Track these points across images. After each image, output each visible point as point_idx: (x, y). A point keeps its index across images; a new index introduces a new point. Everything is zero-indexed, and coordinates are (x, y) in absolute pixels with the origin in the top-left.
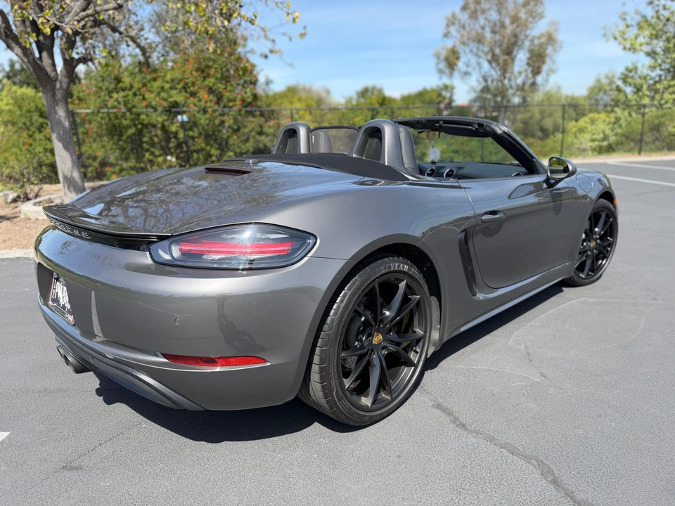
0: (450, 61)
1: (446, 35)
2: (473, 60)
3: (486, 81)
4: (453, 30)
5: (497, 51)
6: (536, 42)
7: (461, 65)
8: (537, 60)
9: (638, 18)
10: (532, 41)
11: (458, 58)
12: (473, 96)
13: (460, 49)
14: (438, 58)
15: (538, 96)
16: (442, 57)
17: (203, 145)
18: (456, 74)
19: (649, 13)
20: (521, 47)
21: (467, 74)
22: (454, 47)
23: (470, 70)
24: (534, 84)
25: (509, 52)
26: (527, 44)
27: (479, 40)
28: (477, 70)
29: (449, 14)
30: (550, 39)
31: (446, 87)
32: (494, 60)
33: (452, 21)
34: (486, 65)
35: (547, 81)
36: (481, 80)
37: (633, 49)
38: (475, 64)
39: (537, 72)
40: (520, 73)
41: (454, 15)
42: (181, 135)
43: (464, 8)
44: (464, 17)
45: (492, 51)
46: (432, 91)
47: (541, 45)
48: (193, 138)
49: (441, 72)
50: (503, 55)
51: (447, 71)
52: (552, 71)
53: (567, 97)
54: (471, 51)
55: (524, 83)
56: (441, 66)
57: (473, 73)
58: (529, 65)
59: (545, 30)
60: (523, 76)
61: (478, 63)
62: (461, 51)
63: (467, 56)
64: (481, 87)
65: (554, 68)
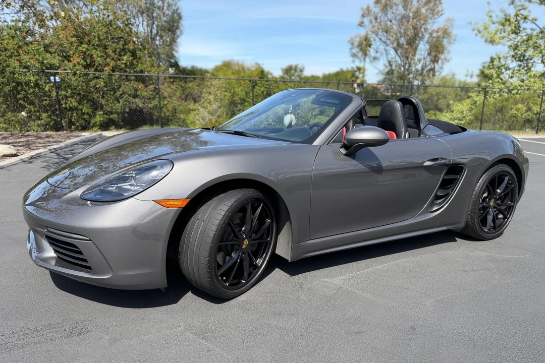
0: (363, 47)
1: (361, 24)
2: (382, 47)
3: (391, 65)
4: (366, 20)
5: (402, 40)
6: (435, 35)
7: (372, 52)
8: (437, 50)
9: (501, 17)
10: (431, 34)
11: (370, 46)
12: (381, 77)
13: (372, 37)
14: (352, 44)
15: (436, 81)
16: (356, 44)
18: (367, 60)
20: (421, 39)
21: (375, 58)
22: (367, 35)
23: (378, 55)
24: (433, 70)
25: (412, 42)
26: (427, 36)
27: (388, 31)
28: (385, 56)
29: (365, 7)
30: (446, 33)
31: (359, 69)
32: (399, 47)
33: (367, 13)
34: (392, 52)
35: (442, 68)
36: (387, 64)
38: (383, 51)
39: (435, 60)
40: (419, 60)
41: (368, 8)
43: (377, 2)
44: (376, 10)
45: (397, 40)
46: (348, 71)
47: (438, 37)
49: (354, 55)
50: (406, 44)
51: (360, 54)
53: (460, 82)
54: (380, 39)
55: (423, 69)
56: (355, 50)
57: (381, 58)
58: (429, 54)
59: (442, 26)
60: (422, 63)
61: (386, 50)
62: (372, 39)
63: (376, 44)
64: (386, 70)
65: (448, 58)
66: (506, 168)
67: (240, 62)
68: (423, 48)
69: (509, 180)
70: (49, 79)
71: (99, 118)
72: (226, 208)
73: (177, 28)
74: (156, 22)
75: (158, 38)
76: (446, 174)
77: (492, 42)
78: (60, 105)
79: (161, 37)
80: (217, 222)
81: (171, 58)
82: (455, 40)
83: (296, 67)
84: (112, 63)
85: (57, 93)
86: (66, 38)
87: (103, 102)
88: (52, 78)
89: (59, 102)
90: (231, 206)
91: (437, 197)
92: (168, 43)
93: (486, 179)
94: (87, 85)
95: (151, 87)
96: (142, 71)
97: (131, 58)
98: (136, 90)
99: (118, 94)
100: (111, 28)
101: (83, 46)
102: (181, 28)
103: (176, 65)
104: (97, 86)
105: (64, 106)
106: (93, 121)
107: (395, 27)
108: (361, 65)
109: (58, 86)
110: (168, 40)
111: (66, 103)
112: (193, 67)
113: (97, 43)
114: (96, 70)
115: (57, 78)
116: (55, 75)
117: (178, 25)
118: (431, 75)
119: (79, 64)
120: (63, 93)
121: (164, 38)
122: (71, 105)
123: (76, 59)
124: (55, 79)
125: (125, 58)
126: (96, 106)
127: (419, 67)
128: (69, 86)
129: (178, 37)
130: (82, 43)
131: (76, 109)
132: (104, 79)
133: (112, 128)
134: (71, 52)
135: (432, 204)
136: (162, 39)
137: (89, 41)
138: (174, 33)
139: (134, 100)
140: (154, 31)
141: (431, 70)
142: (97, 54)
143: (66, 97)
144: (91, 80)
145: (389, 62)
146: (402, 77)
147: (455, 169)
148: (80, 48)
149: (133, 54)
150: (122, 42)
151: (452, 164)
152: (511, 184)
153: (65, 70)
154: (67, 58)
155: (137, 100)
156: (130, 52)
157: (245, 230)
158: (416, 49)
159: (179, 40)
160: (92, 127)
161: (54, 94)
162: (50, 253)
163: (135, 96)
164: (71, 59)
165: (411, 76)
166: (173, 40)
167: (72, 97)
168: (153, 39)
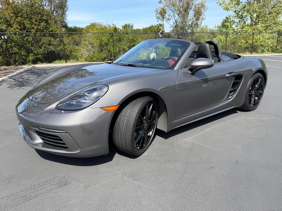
0: (162, 14)
1: (160, 2)
2: (172, 13)
3: (176, 23)
5: (181, 9)
6: (197, 6)
7: (167, 15)
8: (198, 14)
10: (195, 6)
11: (165, 13)
12: (172, 29)
13: (166, 8)
14: (157, 12)
15: (199, 30)
16: (159, 12)
18: (165, 20)
20: (190, 9)
21: (169, 19)
22: (164, 7)
23: (170, 17)
24: (197, 24)
25: (186, 10)
26: (193, 7)
30: (203, 5)
31: (161, 25)
32: (180, 14)
34: (177, 16)
35: (201, 23)
36: (175, 22)
38: (172, 15)
39: (198, 19)
45: (179, 10)
46: (155, 26)
47: (199, 8)
49: (158, 18)
50: (183, 12)
51: (161, 17)
53: (210, 30)
54: (170, 9)
55: (192, 24)
56: (158, 15)
57: (172, 19)
58: (195, 16)
59: (200, 2)
60: (191, 21)
61: (173, 15)
62: (166, 9)
63: (168, 12)
64: (174, 25)
65: (204, 18)
66: (259, 74)
67: (100, 24)
68: (191, 13)
69: (261, 80)
70: (1, 37)
71: (31, 57)
72: (138, 108)
73: (65, 6)
74: (53, 4)
75: (55, 12)
76: (234, 80)
77: (227, 9)
78: (9, 51)
79: (57, 12)
80: (134, 117)
81: (63, 23)
82: (207, 9)
83: (129, 25)
84: (36, 27)
85: (6, 45)
86: (8, 14)
87: (33, 48)
88: (2, 37)
89: (8, 49)
90: (141, 107)
91: (231, 92)
92: (61, 15)
93: (252, 81)
94: (23, 39)
95: (58, 39)
96: (52, 31)
97: (46, 24)
98: (50, 41)
99: (40, 43)
100: (33, 8)
101: (18, 18)
102: (67, 6)
103: (66, 26)
104: (29, 40)
105: (11, 52)
106: (28, 59)
107: (177, 3)
108: (161, 23)
109: (6, 41)
110: (60, 13)
111: (12, 51)
112: (75, 27)
113: (26, 16)
114: (27, 31)
115: (5, 37)
116: (4, 35)
117: (65, 5)
118: (196, 27)
119: (17, 28)
120: (10, 45)
121: (59, 12)
122: (15, 51)
123: (15, 26)
124: (4, 37)
125: (42, 24)
126: (29, 51)
127: (190, 23)
128: (13, 41)
129: (66, 11)
130: (17, 17)
131: (17, 53)
132: (32, 36)
133: (39, 63)
134: (12, 22)
135: (228, 96)
136: (57, 13)
137: (21, 15)
138: (63, 9)
139: (49, 47)
140: (53, 9)
141: (196, 24)
142: (26, 22)
143: (12, 47)
144: (25, 37)
145: (176, 21)
146: (182, 28)
147: (238, 77)
148: (17, 20)
149: (47, 21)
150: (40, 16)
151: (238, 75)
152: (262, 82)
153: (9, 32)
154: (10, 25)
155: (51, 47)
156: (45, 20)
157: (145, 118)
158: (188, 14)
159: (67, 13)
160: (28, 62)
161: (4, 46)
162: (39, 140)
163: (50, 45)
164: (12, 26)
165: (187, 28)
166: (64, 13)
167: (15, 47)
168: (52, 13)
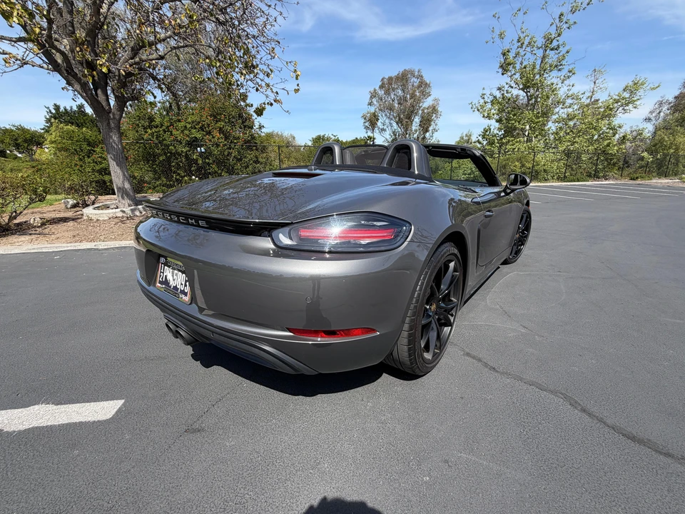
0: (372, 122)
1: (370, 104)
2: (387, 121)
4: (374, 100)
5: (402, 116)
6: (426, 111)
7: (379, 124)
8: (426, 124)
9: (491, 98)
10: (423, 110)
11: (378, 120)
13: (379, 114)
14: (365, 119)
16: (367, 118)
17: (216, 169)
18: (376, 131)
19: (498, 94)
20: (416, 114)
21: (383, 130)
22: (375, 112)
23: (385, 127)
25: (409, 117)
26: (420, 112)
27: (391, 109)
28: (390, 127)
29: (372, 90)
30: (434, 110)
31: (370, 138)
32: (400, 122)
33: (373, 95)
34: (395, 124)
35: (432, 136)
36: (392, 134)
37: (489, 117)
38: (389, 124)
39: (426, 131)
40: (416, 131)
41: (375, 90)
42: (200, 162)
43: (381, 87)
44: (381, 93)
45: (399, 115)
46: (361, 140)
47: (428, 113)
48: (209, 164)
49: (366, 128)
50: (405, 119)
51: (370, 127)
52: (435, 130)
54: (386, 115)
55: (418, 138)
56: (367, 124)
57: (387, 129)
58: (420, 126)
59: (431, 104)
60: (417, 133)
61: (391, 124)
63: (382, 119)
64: (392, 138)
68: (417, 121)
82: (441, 115)
83: (324, 136)
88: (199, 149)
107: (396, 105)
108: (371, 135)
120: (207, 161)
127: (415, 136)
145: (394, 132)
148: (218, 125)
158: (412, 122)
164: (212, 134)
